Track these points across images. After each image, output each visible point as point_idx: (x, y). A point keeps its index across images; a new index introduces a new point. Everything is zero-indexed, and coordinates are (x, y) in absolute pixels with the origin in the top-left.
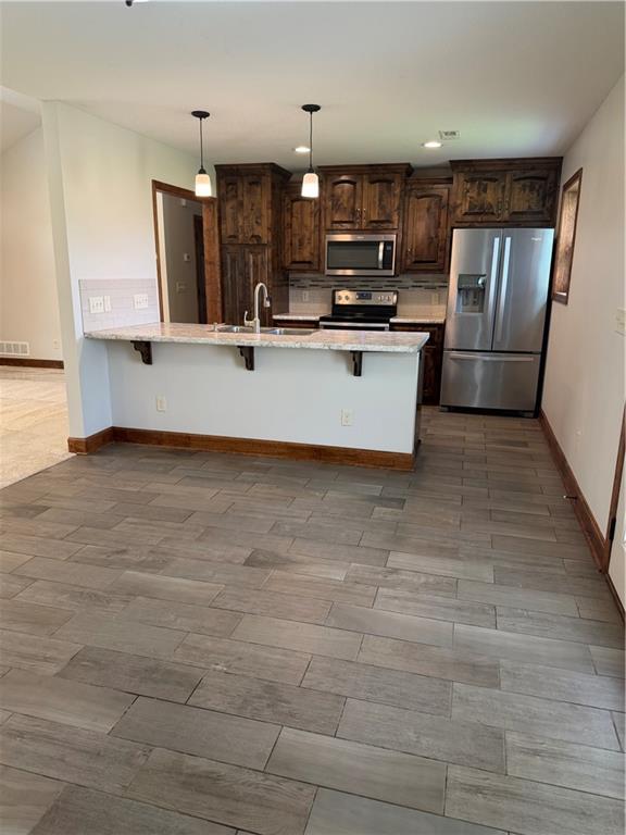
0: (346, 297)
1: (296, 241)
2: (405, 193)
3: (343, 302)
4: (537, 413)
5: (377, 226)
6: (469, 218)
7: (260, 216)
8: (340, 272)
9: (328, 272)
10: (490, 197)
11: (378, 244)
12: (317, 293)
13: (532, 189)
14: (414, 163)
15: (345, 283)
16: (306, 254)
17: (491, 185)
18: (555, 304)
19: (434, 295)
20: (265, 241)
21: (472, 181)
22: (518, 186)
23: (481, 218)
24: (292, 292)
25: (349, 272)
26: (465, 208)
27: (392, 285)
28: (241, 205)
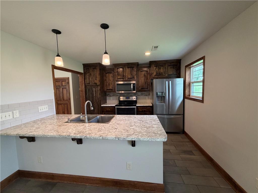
1: (108, 84)
2: (138, 71)
3: (122, 100)
4: (184, 132)
5: (130, 79)
8: (120, 92)
9: (117, 92)
11: (131, 84)
12: (115, 97)
13: (173, 68)
15: (122, 95)
16: (111, 88)
17: (162, 68)
19: (147, 97)
20: (98, 84)
21: (156, 66)
22: (169, 67)
25: (123, 92)
26: (155, 74)
28: (91, 74)
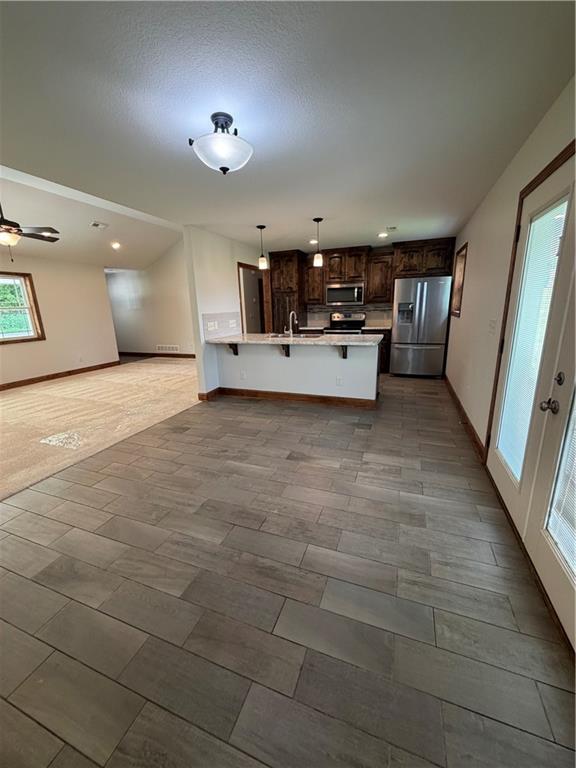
0: (337, 317)
1: (311, 289)
2: (368, 262)
3: (336, 319)
4: (444, 377)
5: (353, 280)
6: (403, 273)
7: (291, 278)
8: (334, 304)
9: (328, 304)
10: (415, 261)
11: (354, 288)
12: (322, 315)
13: (439, 255)
14: (373, 245)
15: (337, 309)
16: (316, 297)
17: (415, 255)
18: (452, 317)
19: (385, 315)
20: (294, 289)
21: (404, 253)
22: (430, 254)
23: (410, 273)
24: (309, 315)
25: (339, 304)
26: (401, 268)
27: (362, 310)
28: (282, 272)
